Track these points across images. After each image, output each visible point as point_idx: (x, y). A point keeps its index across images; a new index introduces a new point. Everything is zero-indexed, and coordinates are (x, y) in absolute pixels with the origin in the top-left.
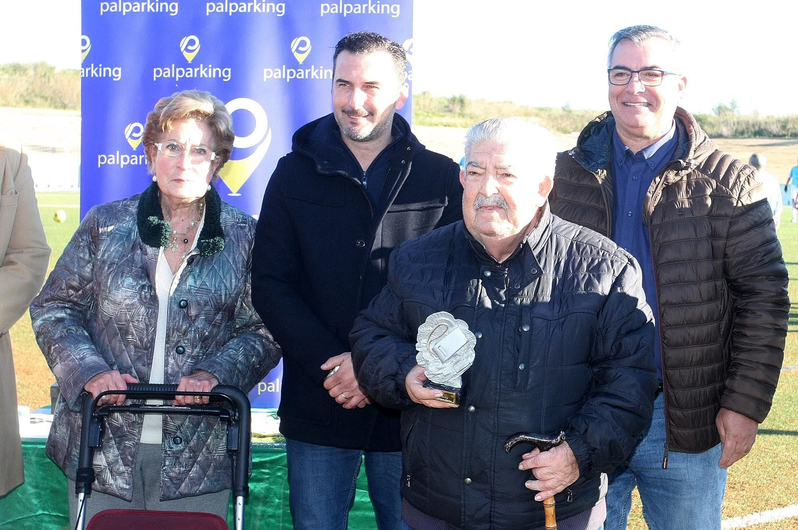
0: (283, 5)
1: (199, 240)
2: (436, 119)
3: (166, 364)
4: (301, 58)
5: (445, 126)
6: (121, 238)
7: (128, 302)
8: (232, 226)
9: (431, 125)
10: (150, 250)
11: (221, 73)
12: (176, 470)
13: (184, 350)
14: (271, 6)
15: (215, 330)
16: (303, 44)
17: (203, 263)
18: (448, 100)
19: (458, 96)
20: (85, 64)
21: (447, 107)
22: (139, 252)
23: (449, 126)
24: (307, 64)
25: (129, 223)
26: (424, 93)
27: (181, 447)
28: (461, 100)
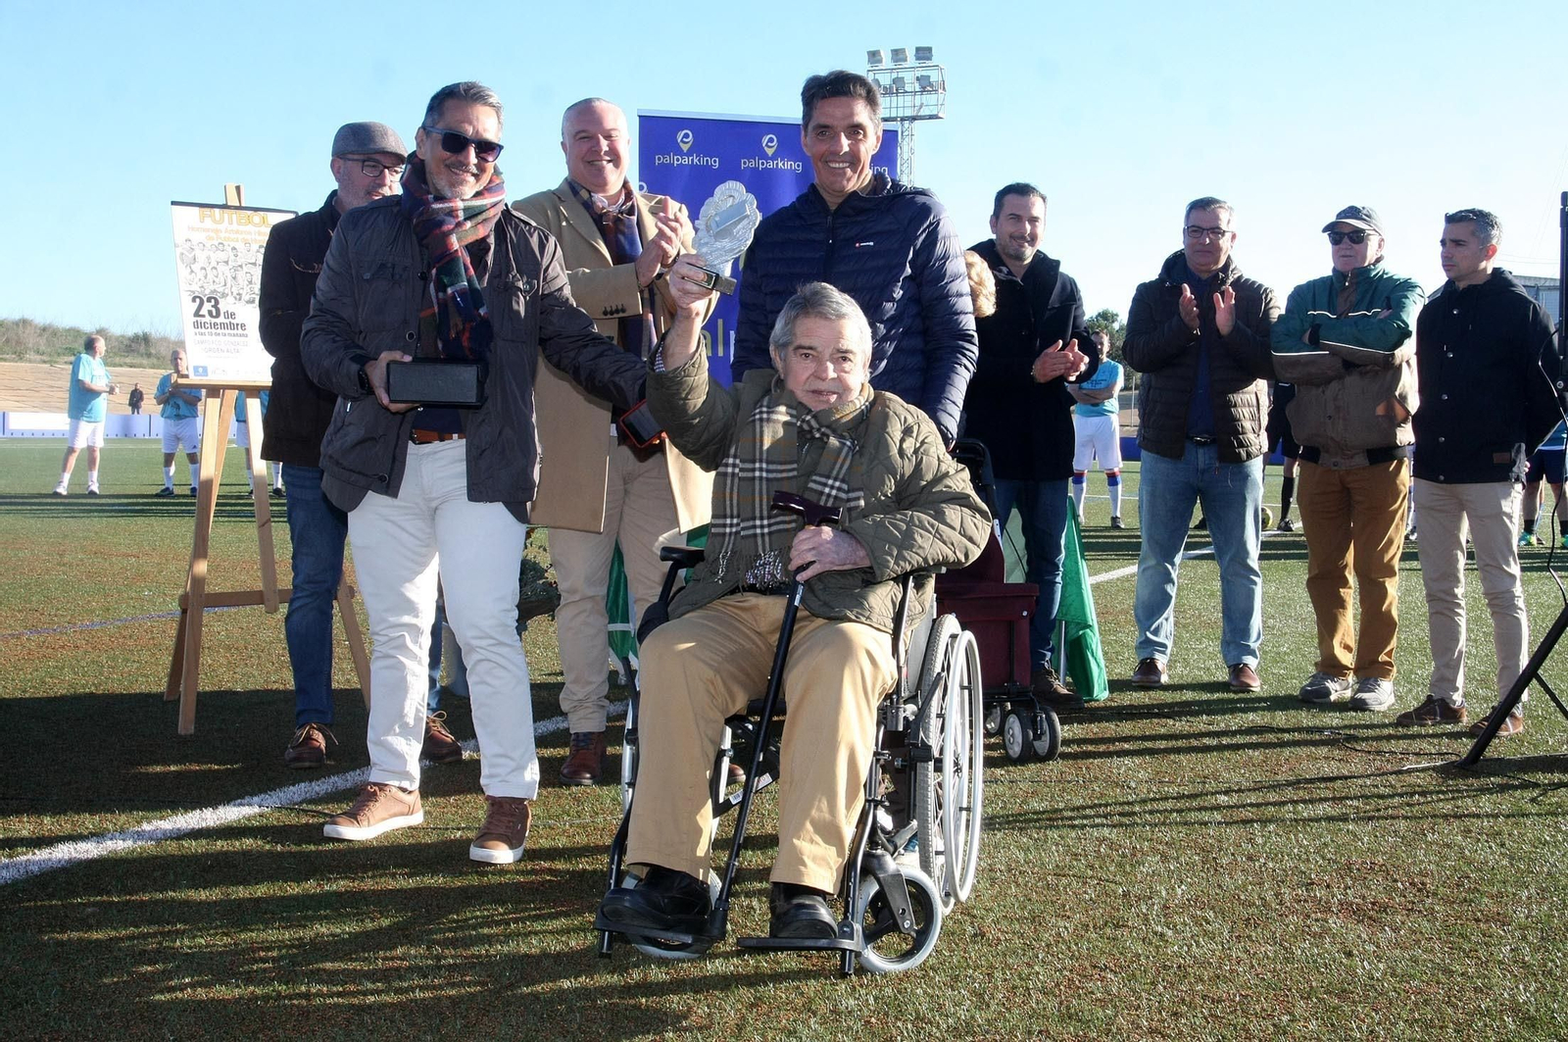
2: (117, 360)
5: (131, 367)
14: (791, 165)
18: (129, 339)
21: (130, 346)
28: (145, 339)
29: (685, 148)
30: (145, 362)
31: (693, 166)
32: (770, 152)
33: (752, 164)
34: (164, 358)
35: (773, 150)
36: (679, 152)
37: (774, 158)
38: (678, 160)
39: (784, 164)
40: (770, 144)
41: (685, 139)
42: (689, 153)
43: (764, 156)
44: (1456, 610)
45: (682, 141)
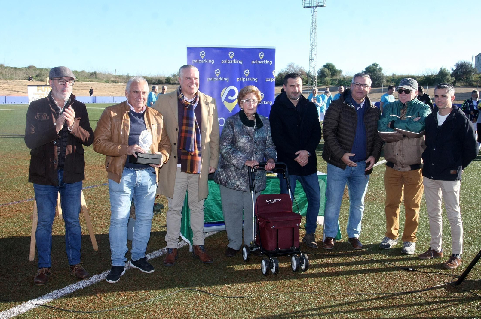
0: (242, 61)
2: (87, 80)
4: (247, 75)
5: (91, 82)
7: (246, 142)
9: (86, 81)
10: (248, 128)
14: (239, 61)
17: (258, 130)
18: (91, 73)
19: (94, 72)
21: (91, 76)
22: (245, 128)
23: (92, 82)
24: (248, 77)
25: (239, 122)
26: (83, 72)
28: (95, 74)
29: (202, 57)
30: (95, 80)
32: (231, 57)
33: (225, 62)
34: (100, 79)
35: (233, 57)
37: (233, 59)
39: (236, 62)
40: (231, 55)
41: (203, 55)
44: (439, 220)
45: (201, 55)
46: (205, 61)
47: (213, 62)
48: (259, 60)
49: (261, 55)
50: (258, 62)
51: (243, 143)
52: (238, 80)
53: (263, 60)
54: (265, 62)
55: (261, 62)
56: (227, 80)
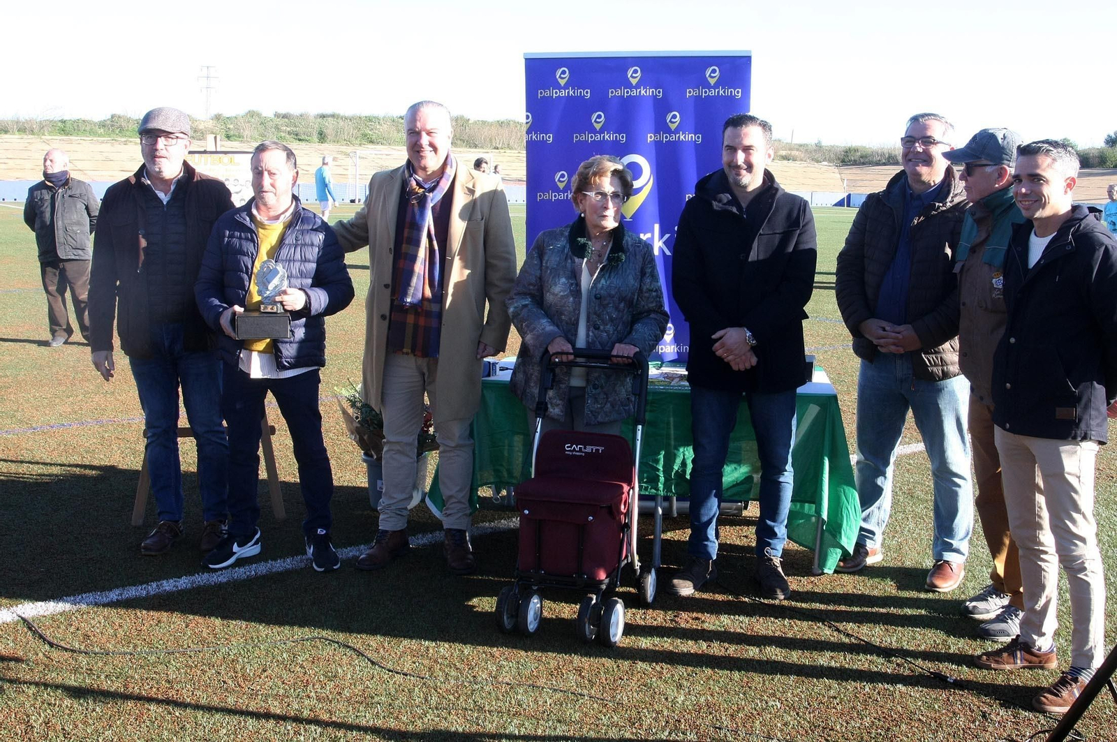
0: (661, 90)
1: (609, 255)
3: (588, 336)
4: (673, 127)
6: (558, 251)
7: (562, 294)
8: (632, 245)
10: (577, 260)
11: (619, 137)
12: (596, 406)
13: (599, 327)
14: (653, 91)
15: (621, 314)
16: (674, 117)
17: (611, 269)
20: (528, 132)
22: (569, 261)
24: (677, 131)
25: (562, 243)
27: (598, 391)
29: (562, 82)
31: (569, 98)
32: (634, 82)
33: (618, 93)
35: (637, 79)
36: (559, 87)
37: (637, 86)
38: (556, 93)
39: (646, 92)
40: (634, 75)
41: (562, 76)
42: (566, 87)
43: (629, 86)
44: (1042, 556)
45: (560, 77)
46: (568, 92)
47: (589, 94)
48: (708, 86)
49: (713, 75)
50: (704, 93)
51: (557, 295)
52: (650, 138)
53: (716, 86)
54: (721, 92)
55: (713, 93)
56: (623, 138)
